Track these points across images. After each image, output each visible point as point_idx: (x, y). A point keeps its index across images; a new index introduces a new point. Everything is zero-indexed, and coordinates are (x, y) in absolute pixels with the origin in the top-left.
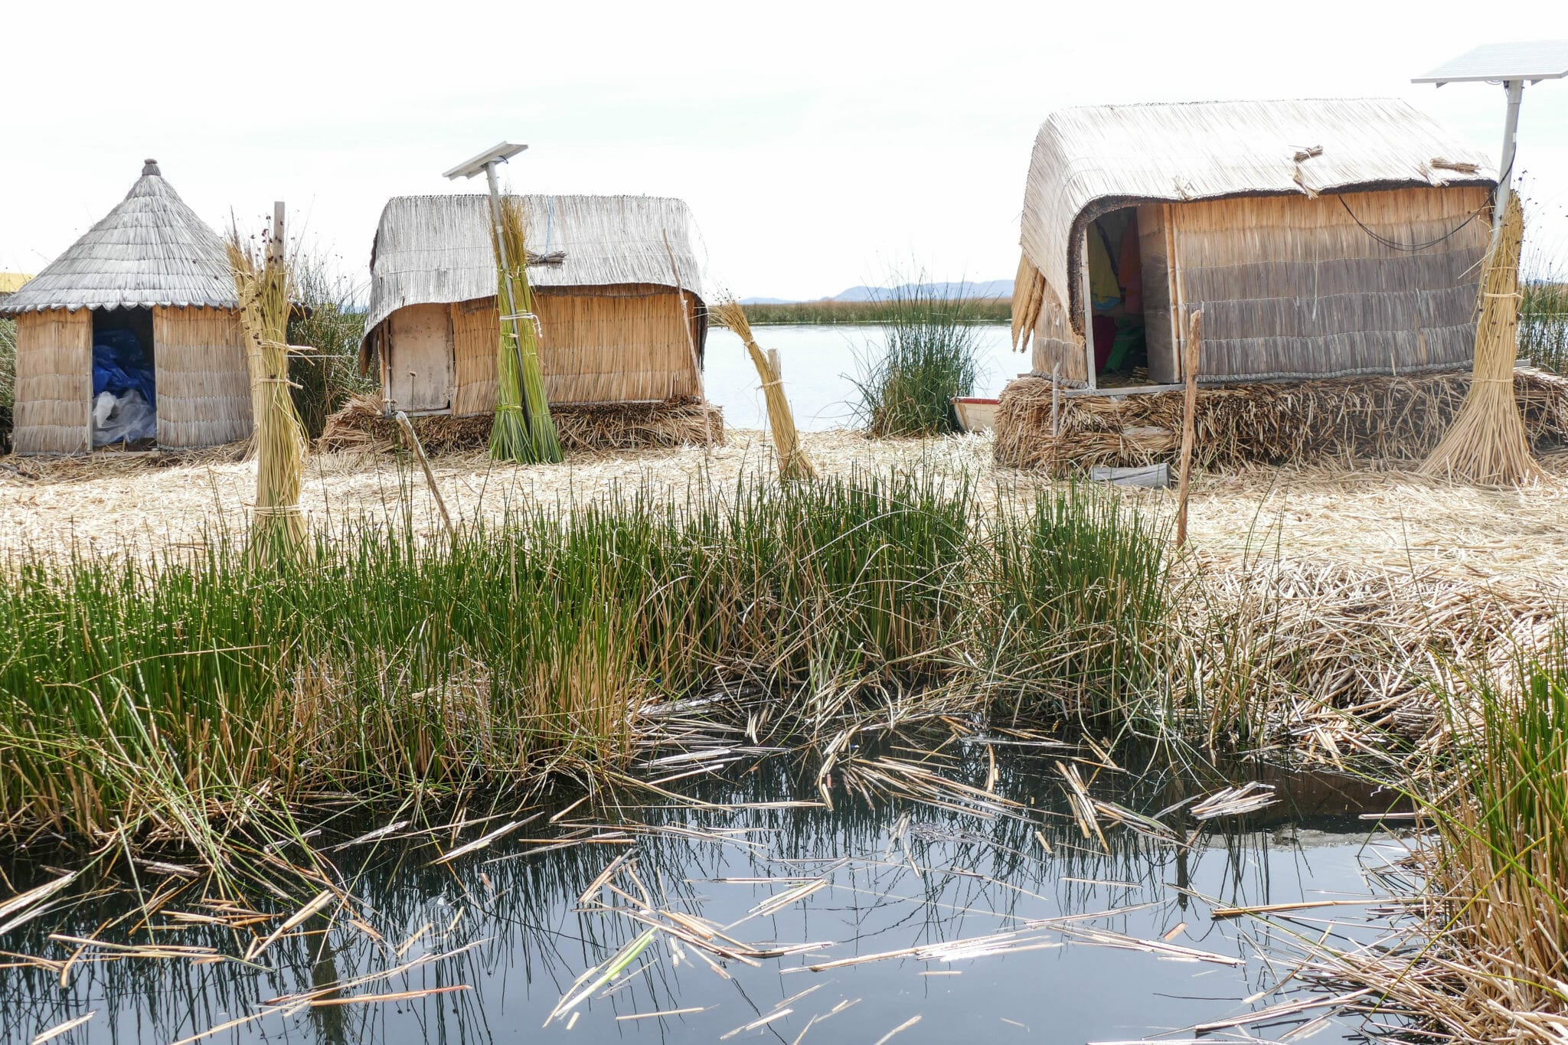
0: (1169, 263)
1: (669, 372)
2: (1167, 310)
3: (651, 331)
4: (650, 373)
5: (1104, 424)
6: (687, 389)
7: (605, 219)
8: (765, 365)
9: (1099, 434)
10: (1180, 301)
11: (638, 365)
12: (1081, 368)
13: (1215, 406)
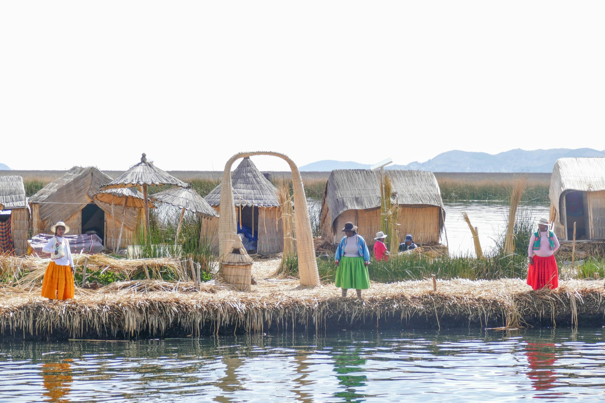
0: (589, 206)
1: (430, 233)
2: (588, 219)
3: (424, 219)
4: (423, 234)
5: (568, 250)
6: (436, 240)
7: (407, 179)
8: (474, 231)
9: (567, 252)
10: (592, 217)
11: (419, 231)
12: (564, 234)
13: (598, 245)
